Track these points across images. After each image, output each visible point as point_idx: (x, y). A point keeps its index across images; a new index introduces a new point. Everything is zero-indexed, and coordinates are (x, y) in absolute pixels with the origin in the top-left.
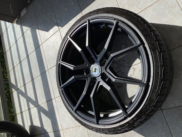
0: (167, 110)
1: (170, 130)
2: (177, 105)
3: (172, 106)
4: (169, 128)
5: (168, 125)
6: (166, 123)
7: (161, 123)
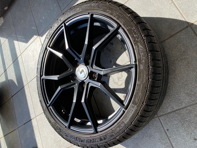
0: (164, 116)
1: (170, 142)
2: (176, 108)
3: (169, 111)
4: (169, 139)
5: (167, 136)
6: (165, 133)
7: (159, 134)
